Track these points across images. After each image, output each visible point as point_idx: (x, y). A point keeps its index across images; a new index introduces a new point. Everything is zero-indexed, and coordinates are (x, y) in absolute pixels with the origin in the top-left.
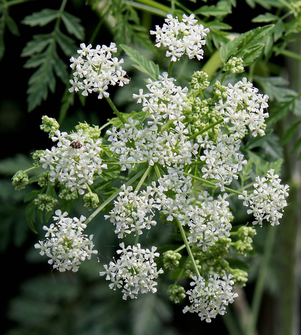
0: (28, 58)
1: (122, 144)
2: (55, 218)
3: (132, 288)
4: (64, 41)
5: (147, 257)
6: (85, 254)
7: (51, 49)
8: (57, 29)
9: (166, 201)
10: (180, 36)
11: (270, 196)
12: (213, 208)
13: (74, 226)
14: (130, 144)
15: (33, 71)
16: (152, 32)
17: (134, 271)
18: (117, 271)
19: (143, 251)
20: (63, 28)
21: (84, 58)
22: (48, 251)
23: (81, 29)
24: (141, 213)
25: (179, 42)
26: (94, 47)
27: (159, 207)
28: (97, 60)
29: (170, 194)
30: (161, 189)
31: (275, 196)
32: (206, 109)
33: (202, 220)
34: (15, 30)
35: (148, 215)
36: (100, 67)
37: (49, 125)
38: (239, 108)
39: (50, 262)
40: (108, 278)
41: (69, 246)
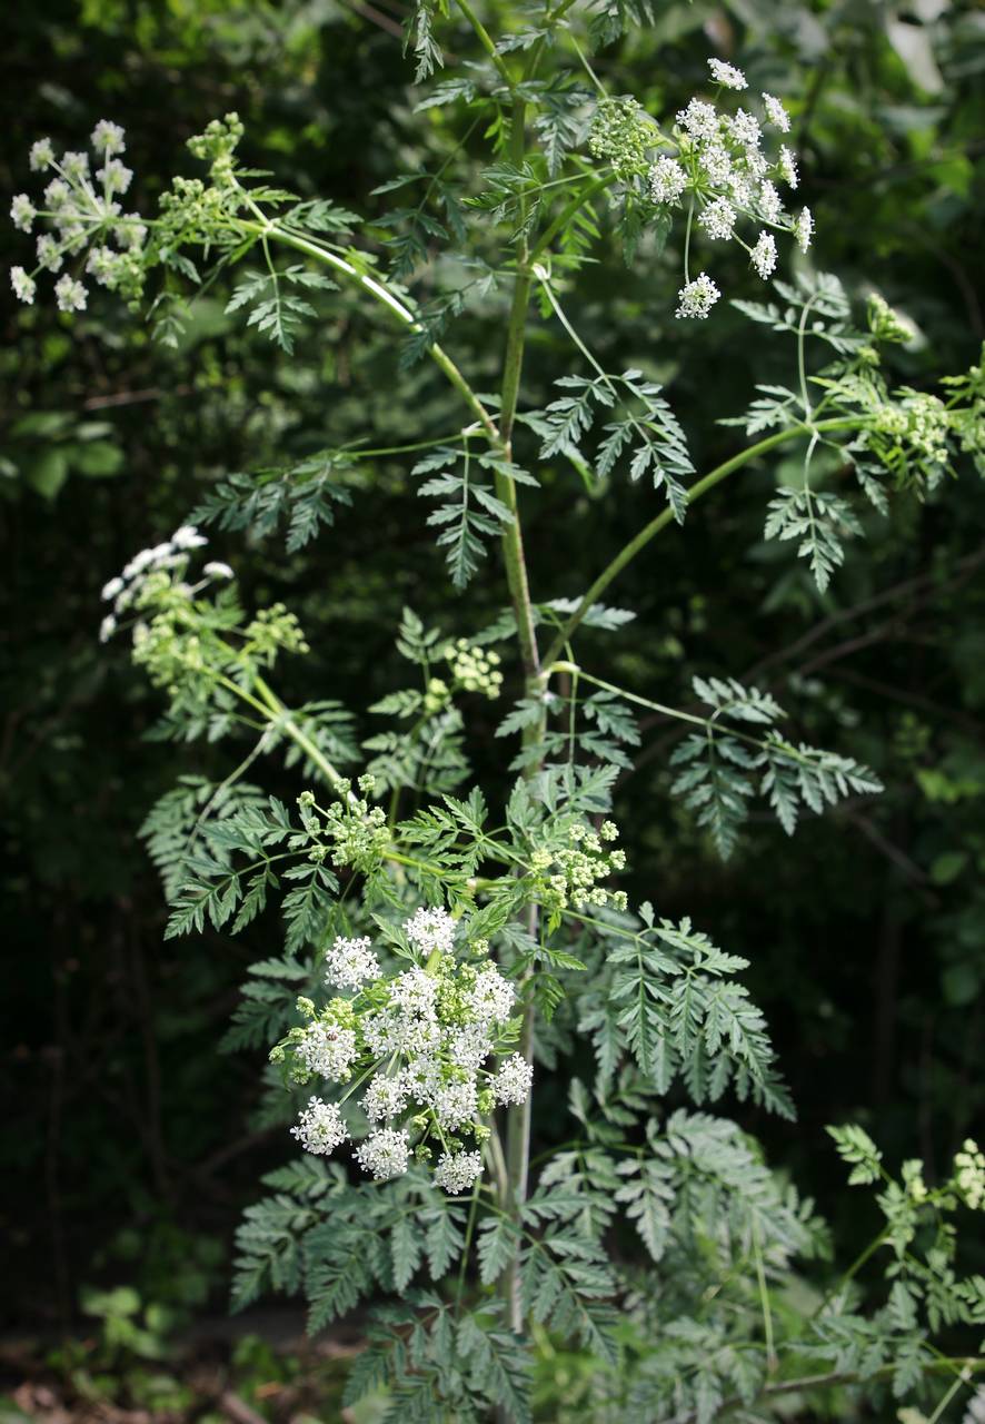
0: (288, 908)
1: (375, 1033)
2: (310, 1105)
3: (383, 1170)
4: (319, 893)
5: (397, 1140)
6: (338, 1139)
7: (308, 901)
8: (314, 882)
9: (416, 1086)
10: (431, 929)
11: (515, 1079)
12: (461, 1092)
13: (328, 1112)
14: (383, 1033)
15: (291, 920)
16: (404, 926)
17: (385, 1153)
18: (368, 1154)
19: (394, 1134)
20: (320, 881)
21: (340, 951)
22: (303, 1137)
23: (337, 882)
24: (393, 1099)
25: (429, 937)
26: (349, 941)
27: (409, 1092)
28: (349, 955)
29: (420, 1078)
30: (412, 1074)
31: (520, 1079)
32: (454, 990)
33: (451, 1103)
34: (275, 884)
35: (399, 1100)
36: (354, 961)
37: (305, 1005)
38: (487, 998)
39: (305, 1146)
40: (360, 1161)
41: (324, 1132)
